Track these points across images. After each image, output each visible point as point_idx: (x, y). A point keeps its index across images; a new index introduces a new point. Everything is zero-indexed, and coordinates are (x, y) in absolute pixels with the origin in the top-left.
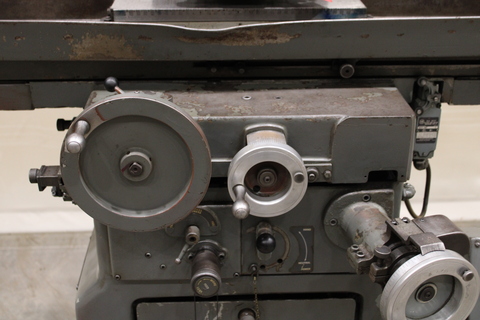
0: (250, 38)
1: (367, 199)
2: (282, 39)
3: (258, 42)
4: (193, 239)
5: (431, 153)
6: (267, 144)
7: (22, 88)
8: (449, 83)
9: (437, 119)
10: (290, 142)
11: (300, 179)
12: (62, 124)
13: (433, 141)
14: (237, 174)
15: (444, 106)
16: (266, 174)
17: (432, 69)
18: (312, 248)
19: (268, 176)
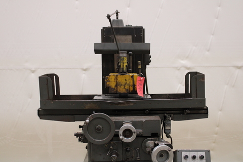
0: (124, 104)
1: (151, 140)
2: (132, 104)
3: (126, 105)
4: (111, 149)
5: (170, 133)
6: (127, 125)
7: (72, 116)
8: (172, 115)
9: (170, 124)
10: (133, 125)
11: (135, 132)
12: (80, 127)
13: (170, 130)
14: (121, 132)
15: (171, 121)
16: (127, 132)
17: (168, 112)
18: (140, 154)
19: (128, 133)
